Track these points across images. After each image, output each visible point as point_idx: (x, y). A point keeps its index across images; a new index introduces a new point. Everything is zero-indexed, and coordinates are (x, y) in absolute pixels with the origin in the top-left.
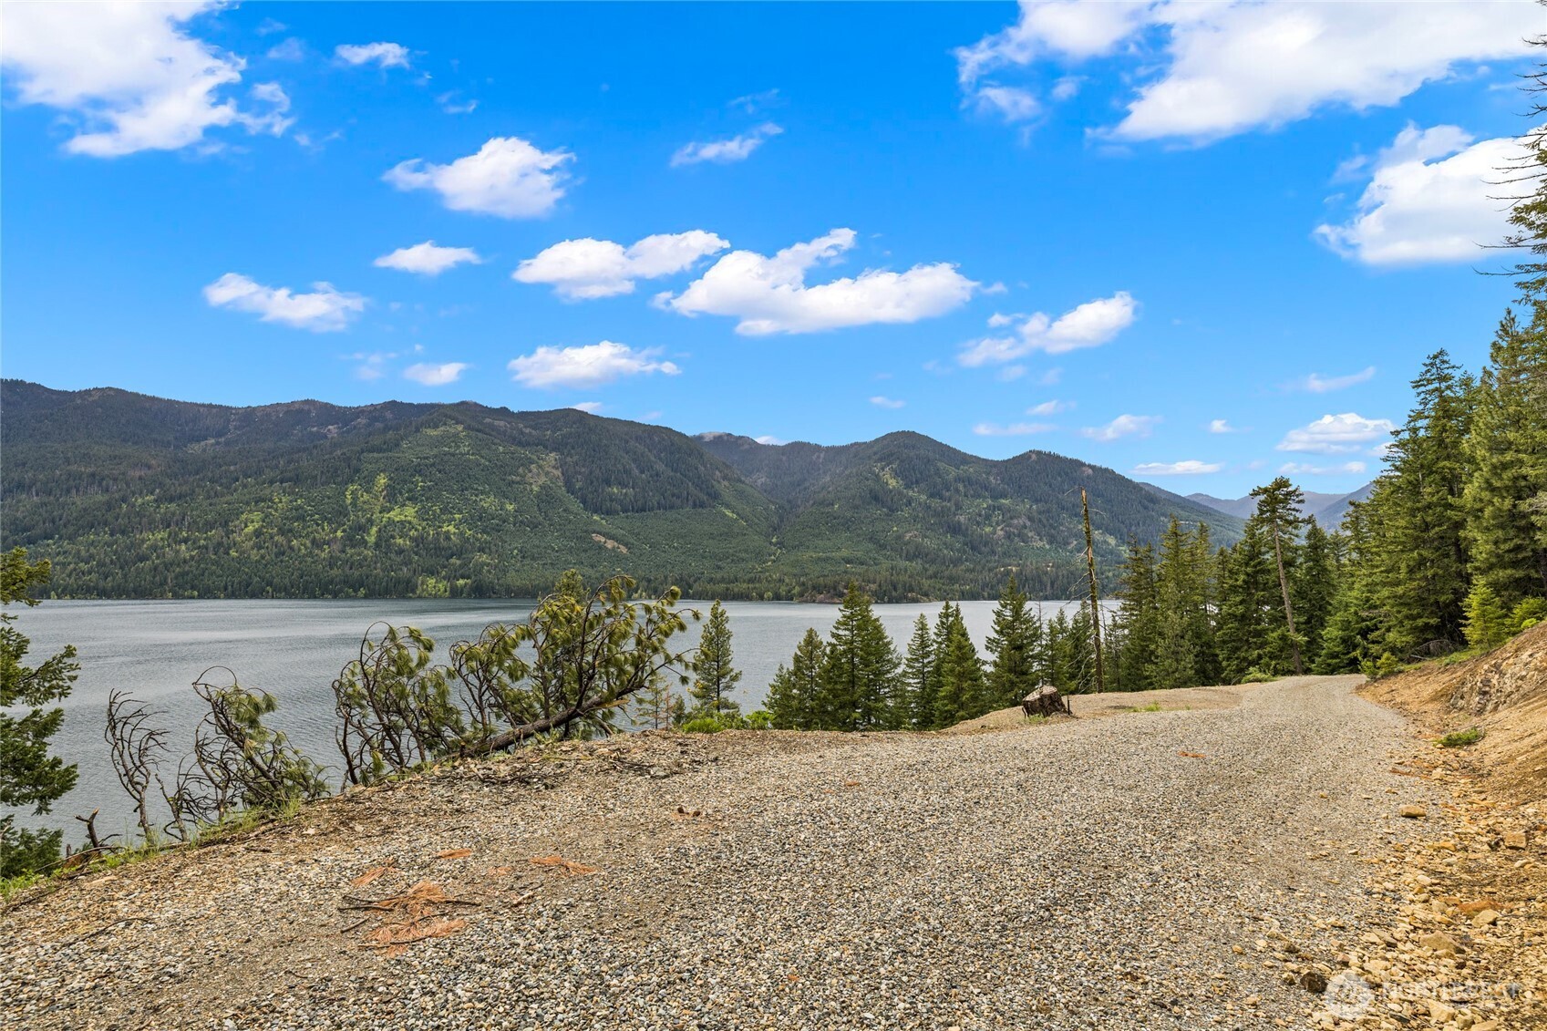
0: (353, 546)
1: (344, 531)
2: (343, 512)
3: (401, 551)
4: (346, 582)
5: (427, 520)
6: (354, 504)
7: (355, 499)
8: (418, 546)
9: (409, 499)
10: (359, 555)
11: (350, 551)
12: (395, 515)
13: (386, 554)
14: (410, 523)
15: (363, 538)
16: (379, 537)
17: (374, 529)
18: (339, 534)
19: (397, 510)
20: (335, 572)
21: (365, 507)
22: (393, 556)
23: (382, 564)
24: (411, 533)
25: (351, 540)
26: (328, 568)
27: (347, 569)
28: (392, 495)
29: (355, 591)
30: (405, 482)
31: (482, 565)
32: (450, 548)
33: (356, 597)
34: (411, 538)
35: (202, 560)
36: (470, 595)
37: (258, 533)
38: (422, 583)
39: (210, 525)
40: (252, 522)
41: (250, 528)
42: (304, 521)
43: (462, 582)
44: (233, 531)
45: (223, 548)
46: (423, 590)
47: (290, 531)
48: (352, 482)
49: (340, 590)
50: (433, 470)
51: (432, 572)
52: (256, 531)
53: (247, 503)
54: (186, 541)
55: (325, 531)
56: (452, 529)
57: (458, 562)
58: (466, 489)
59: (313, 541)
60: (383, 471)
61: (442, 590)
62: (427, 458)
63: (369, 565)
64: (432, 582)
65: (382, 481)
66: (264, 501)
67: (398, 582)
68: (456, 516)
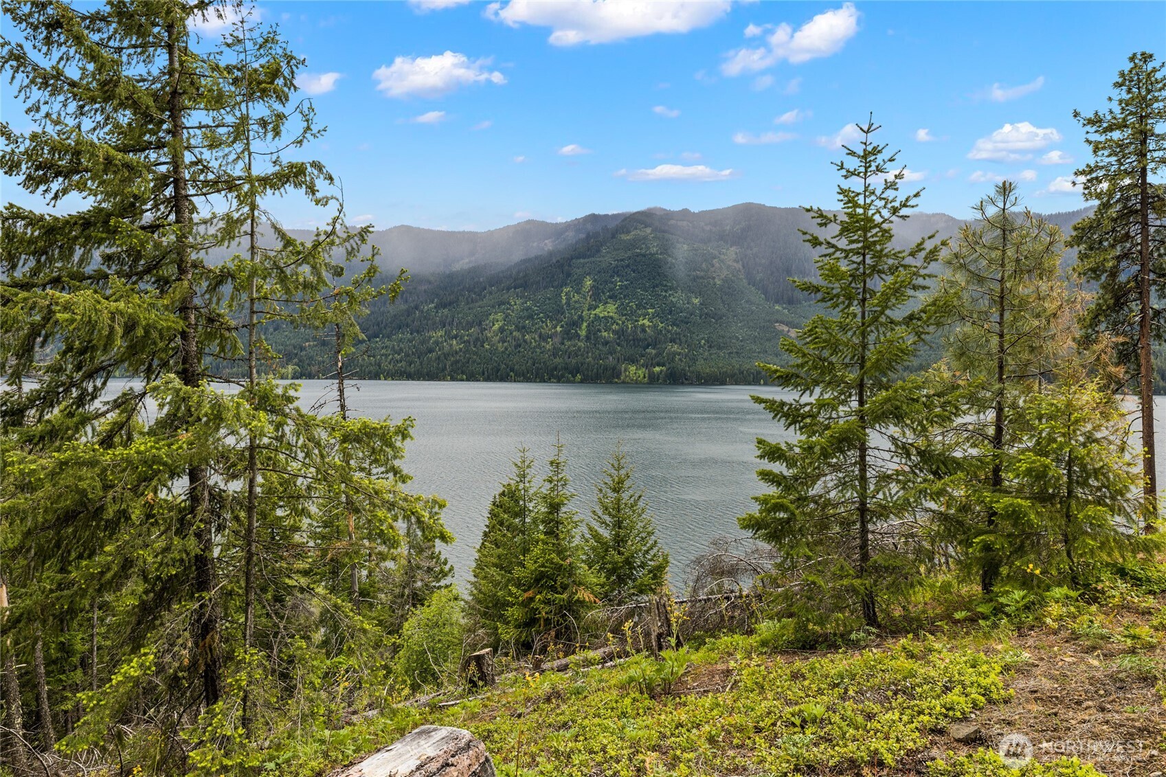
0: (570, 339)
1: (562, 326)
2: (560, 311)
3: (606, 343)
4: (566, 368)
5: (625, 315)
6: (568, 304)
7: (568, 299)
8: (619, 338)
9: (610, 297)
10: (575, 346)
11: (568, 343)
12: (600, 311)
13: (595, 345)
14: (612, 318)
15: (576, 332)
16: (589, 332)
17: (585, 324)
18: (559, 329)
19: (601, 307)
20: (557, 360)
21: (577, 305)
22: (600, 347)
23: (593, 354)
24: (614, 327)
25: (568, 334)
26: (552, 358)
27: (566, 357)
28: (597, 294)
29: (574, 377)
30: (606, 282)
31: (675, 354)
32: (646, 339)
33: (573, 382)
34: (615, 332)
35: (467, 351)
36: (665, 381)
37: (502, 330)
38: (625, 370)
39: (470, 325)
40: (497, 322)
41: (496, 326)
42: (533, 319)
43: (657, 369)
44: (485, 329)
45: (480, 342)
46: (626, 376)
47: (524, 327)
48: (566, 285)
49: (563, 376)
50: (628, 270)
51: (633, 361)
52: (500, 328)
53: (493, 307)
54: (456, 337)
55: (548, 327)
56: (646, 322)
57: (654, 352)
58: (657, 286)
59: (540, 336)
60: (589, 274)
61: (642, 376)
62: (622, 260)
63: (582, 355)
64: (633, 369)
65: (588, 283)
66: (504, 304)
67: (606, 369)
68: (650, 311)
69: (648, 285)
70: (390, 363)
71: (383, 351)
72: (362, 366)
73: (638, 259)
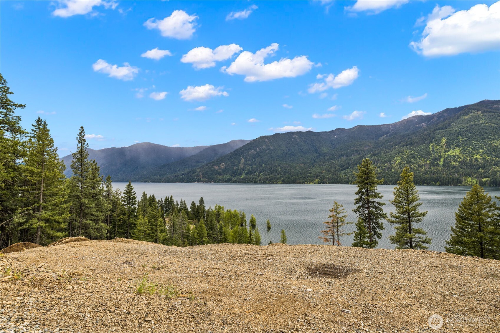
0: (434, 166)
1: (430, 161)
2: (429, 154)
3: (454, 167)
4: (432, 179)
5: (465, 154)
6: (433, 150)
7: (433, 149)
8: (462, 165)
9: (456, 146)
10: (436, 169)
11: (432, 168)
12: (451, 153)
13: (448, 168)
14: (457, 155)
15: (437, 163)
16: (444, 162)
17: (442, 159)
18: (428, 162)
19: (451, 151)
20: (427, 176)
21: (438, 151)
22: (451, 169)
23: (446, 172)
24: (459, 160)
25: (433, 164)
26: (424, 175)
27: (432, 175)
28: (449, 145)
29: (436, 183)
30: (454, 139)
31: (496, 172)
32: (478, 165)
33: (436, 185)
34: (459, 162)
35: (384, 173)
36: (490, 185)
37: (400, 163)
38: (465, 180)
39: (386, 162)
40: (398, 160)
41: (398, 162)
42: (415, 158)
43: (485, 179)
44: (392, 163)
45: (390, 169)
46: (465, 183)
47: (410, 162)
48: (432, 142)
49: (430, 183)
50: (467, 133)
51: (469, 175)
52: (399, 163)
53: (396, 154)
54: (379, 167)
55: (422, 161)
56: (478, 157)
57: (483, 171)
58: (485, 139)
59: (419, 165)
60: (444, 136)
61: (475, 182)
62: (463, 128)
63: (440, 173)
64: (469, 179)
65: (444, 140)
66: (401, 152)
67: (453, 179)
68: (481, 151)
69: (479, 139)
70: (352, 178)
71: (350, 173)
72: (342, 179)
73: (473, 127)
